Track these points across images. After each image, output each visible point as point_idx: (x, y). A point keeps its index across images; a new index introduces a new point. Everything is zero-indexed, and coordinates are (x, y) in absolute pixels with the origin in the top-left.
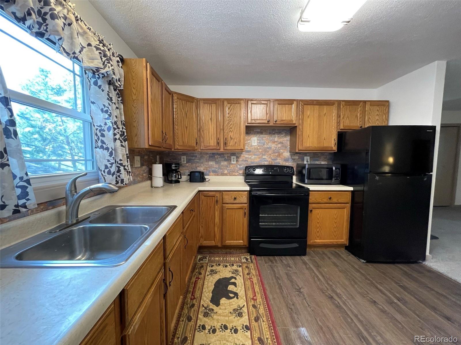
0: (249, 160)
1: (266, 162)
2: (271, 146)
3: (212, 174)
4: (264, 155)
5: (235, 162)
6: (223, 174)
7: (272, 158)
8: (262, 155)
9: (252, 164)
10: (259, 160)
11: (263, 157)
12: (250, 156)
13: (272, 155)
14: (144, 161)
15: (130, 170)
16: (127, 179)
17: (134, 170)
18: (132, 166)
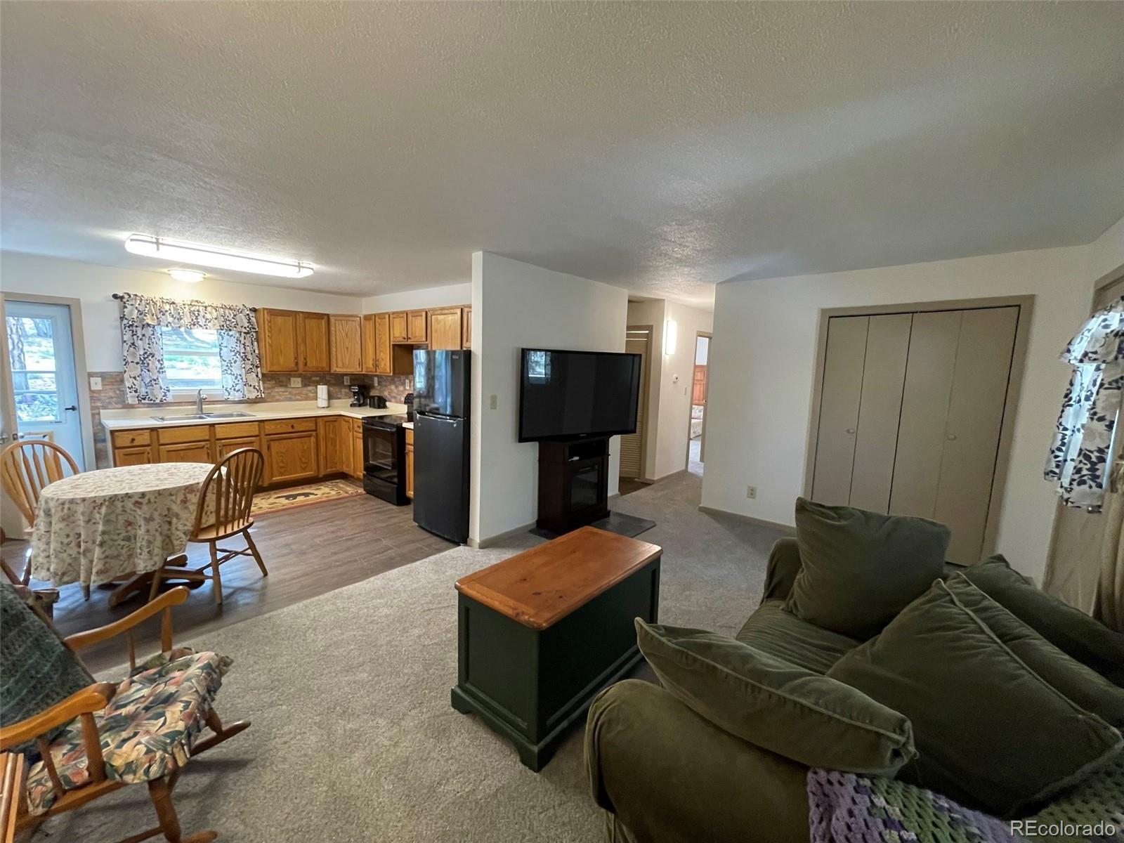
3: (393, 400)
5: (406, 388)
6: (400, 402)
14: (310, 382)
15: (262, 389)
16: (253, 395)
17: (289, 390)
18: (286, 386)
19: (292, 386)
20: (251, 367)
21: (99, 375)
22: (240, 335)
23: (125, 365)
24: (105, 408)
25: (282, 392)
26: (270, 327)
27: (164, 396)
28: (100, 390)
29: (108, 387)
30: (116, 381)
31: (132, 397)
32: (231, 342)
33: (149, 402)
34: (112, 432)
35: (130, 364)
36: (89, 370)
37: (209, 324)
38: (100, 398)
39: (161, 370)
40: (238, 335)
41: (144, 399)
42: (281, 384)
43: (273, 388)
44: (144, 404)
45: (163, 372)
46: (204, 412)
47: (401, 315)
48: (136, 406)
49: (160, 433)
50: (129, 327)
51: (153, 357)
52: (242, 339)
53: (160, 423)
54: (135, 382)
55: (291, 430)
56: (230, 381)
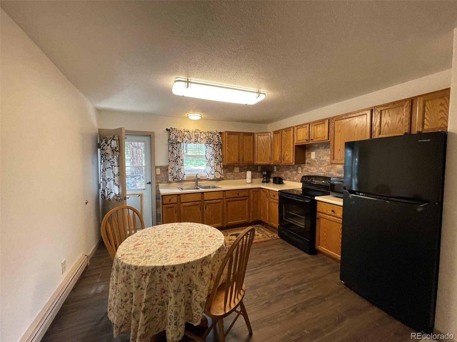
0: (310, 171)
1: (322, 173)
2: (326, 159)
3: (288, 179)
4: (320, 167)
5: (300, 172)
6: (294, 181)
7: (327, 170)
8: (319, 167)
9: (311, 174)
10: (317, 171)
11: (320, 169)
12: (310, 168)
13: (327, 167)
14: (243, 170)
15: (223, 173)
16: (219, 176)
17: (234, 174)
18: (232, 172)
19: (235, 172)
20: (218, 162)
21: (159, 167)
22: (214, 146)
23: (169, 162)
24: (161, 183)
25: (231, 175)
26: (228, 141)
27: (183, 177)
28: (159, 175)
29: (162, 173)
30: (165, 170)
31: (171, 178)
32: (210, 150)
33: (177, 180)
34: (162, 196)
35: (171, 162)
36: (156, 165)
37: (202, 141)
38: (159, 178)
39: (182, 165)
40: (213, 146)
41: (175, 179)
42: (230, 171)
43: (227, 173)
44: (175, 181)
45: (183, 165)
46: (198, 185)
47: (305, 126)
48: (172, 182)
49: (181, 197)
50: (171, 144)
51: (179, 158)
52: (215, 148)
53: (181, 191)
54: (172, 170)
55: (237, 196)
56: (209, 169)
